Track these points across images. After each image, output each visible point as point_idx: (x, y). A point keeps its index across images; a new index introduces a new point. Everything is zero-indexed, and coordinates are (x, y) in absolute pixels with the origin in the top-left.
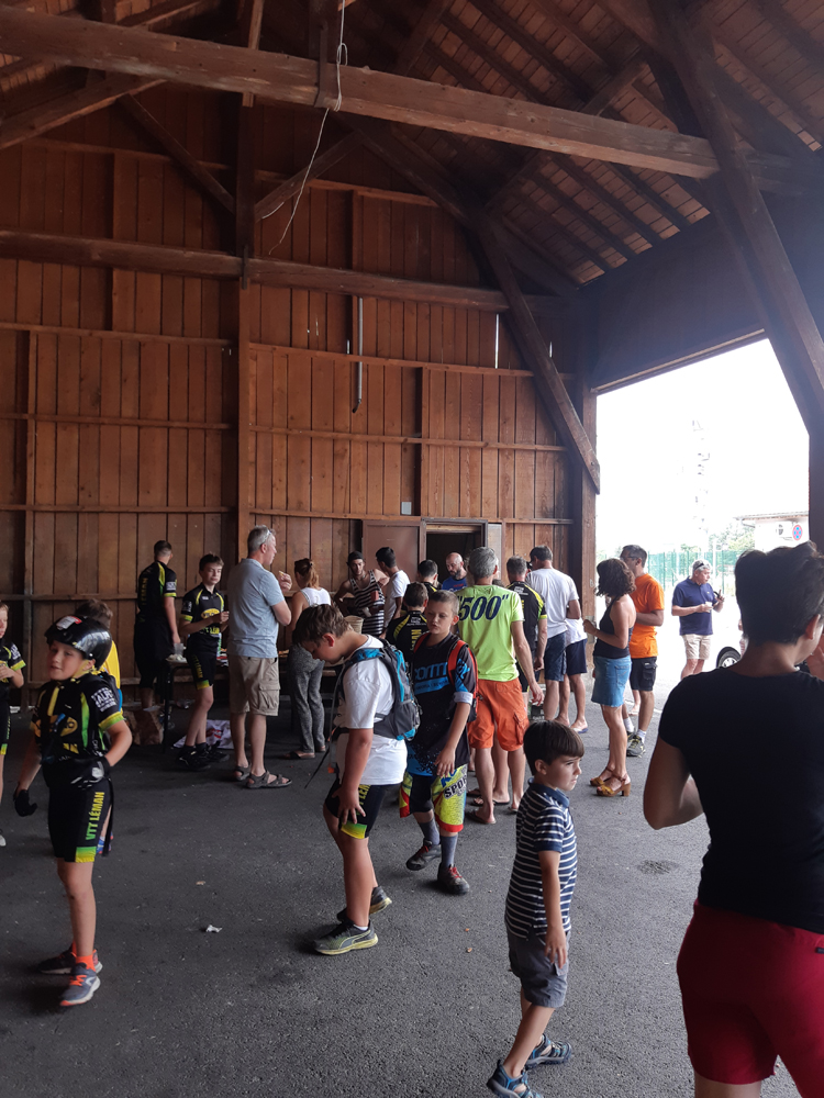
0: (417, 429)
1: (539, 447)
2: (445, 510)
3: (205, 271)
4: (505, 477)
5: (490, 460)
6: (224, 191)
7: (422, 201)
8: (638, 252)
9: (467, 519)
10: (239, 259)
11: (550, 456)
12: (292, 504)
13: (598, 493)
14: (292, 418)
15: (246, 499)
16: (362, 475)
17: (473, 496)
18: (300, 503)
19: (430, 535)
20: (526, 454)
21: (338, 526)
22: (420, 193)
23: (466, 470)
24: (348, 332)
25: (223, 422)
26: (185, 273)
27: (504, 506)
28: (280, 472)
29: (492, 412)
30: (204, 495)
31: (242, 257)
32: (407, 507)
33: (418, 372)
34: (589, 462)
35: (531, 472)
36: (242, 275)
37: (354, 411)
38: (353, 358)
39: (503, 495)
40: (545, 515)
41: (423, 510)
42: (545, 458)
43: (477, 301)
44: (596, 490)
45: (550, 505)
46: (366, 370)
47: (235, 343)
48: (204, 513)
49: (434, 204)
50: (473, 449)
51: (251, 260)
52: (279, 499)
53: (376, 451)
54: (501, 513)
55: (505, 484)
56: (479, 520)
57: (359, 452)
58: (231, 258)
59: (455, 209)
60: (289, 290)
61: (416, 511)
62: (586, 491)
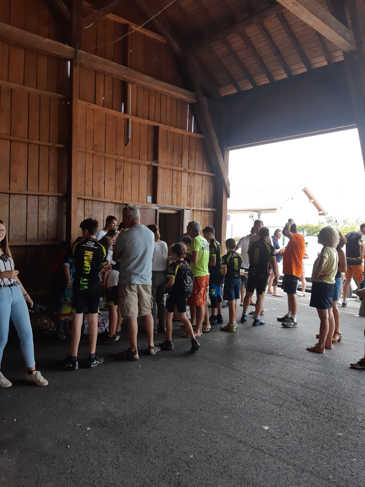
0: (155, 158)
1: (206, 173)
2: (166, 204)
4: (190, 187)
5: (185, 177)
6: (66, 7)
7: (159, 38)
9: (175, 207)
11: (208, 178)
12: (96, 194)
13: (229, 197)
14: (96, 145)
15: (77, 189)
16: (129, 180)
17: (177, 195)
18: (99, 193)
19: (160, 214)
20: (199, 176)
21: (117, 207)
22: (159, 33)
23: (175, 182)
24: (124, 99)
27: (190, 201)
28: (89, 175)
29: (186, 153)
30: (48, 186)
31: (75, 48)
32: (150, 199)
33: (156, 129)
34: (226, 182)
35: (201, 185)
36: (75, 59)
37: (126, 145)
38: (127, 116)
39: (190, 195)
40: (205, 207)
41: (159, 200)
42: (206, 178)
43: (185, 95)
45: (207, 202)
46: (132, 124)
48: (48, 196)
49: (165, 41)
50: (178, 171)
51: (80, 51)
52: (89, 191)
53: (135, 168)
54: (189, 205)
55: (190, 190)
56: (181, 207)
57: (128, 168)
58: (69, 47)
59: (176, 47)
60: (94, 73)
61: (154, 201)
62: (224, 196)
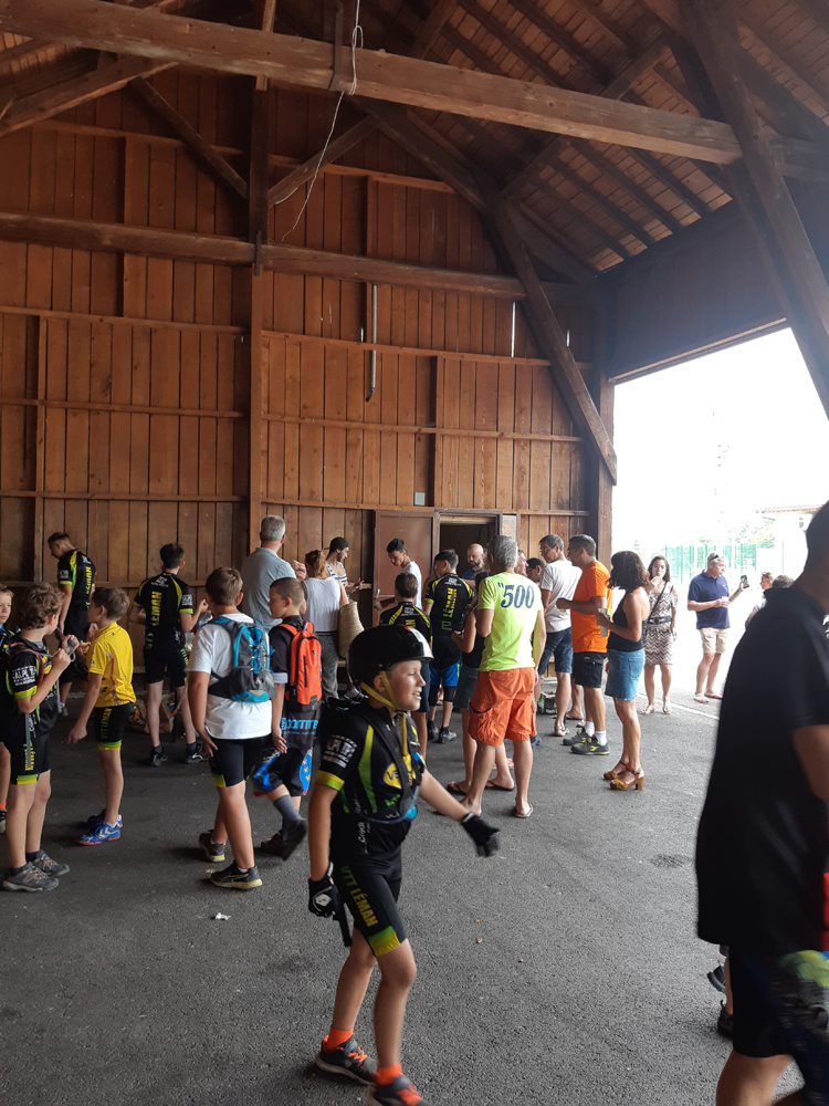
0: (431, 418)
1: (555, 438)
2: (458, 502)
3: (218, 257)
4: (521, 468)
5: (505, 450)
6: (237, 176)
7: (438, 186)
8: (658, 239)
9: (481, 509)
10: (252, 245)
11: (566, 446)
12: (305, 493)
13: (615, 484)
14: (305, 407)
15: (258, 488)
16: (375, 465)
17: (487, 487)
18: (312, 493)
19: (444, 527)
20: (542, 445)
21: (350, 516)
22: (437, 178)
23: (480, 460)
24: (363, 320)
25: (234, 410)
26: (197, 260)
27: (519, 497)
28: (291, 461)
29: (507, 401)
30: (215, 484)
31: (255, 242)
32: (420, 498)
33: (433, 360)
34: (606, 452)
35: (547, 463)
36: (255, 262)
37: (367, 400)
38: (367, 346)
39: (518, 486)
40: (560, 507)
41: (437, 500)
42: (561, 448)
43: (493, 288)
44: (612, 482)
45: (566, 496)
46: (380, 359)
47: (247, 331)
48: (216, 502)
49: (450, 190)
50: (487, 439)
51: (264, 246)
52: (291, 489)
53: (389, 441)
54: (517, 505)
55: (521, 474)
56: (493, 511)
57: (372, 441)
58: (244, 244)
59: (471, 195)
60: (302, 277)
61: (430, 502)
62: (602, 482)
